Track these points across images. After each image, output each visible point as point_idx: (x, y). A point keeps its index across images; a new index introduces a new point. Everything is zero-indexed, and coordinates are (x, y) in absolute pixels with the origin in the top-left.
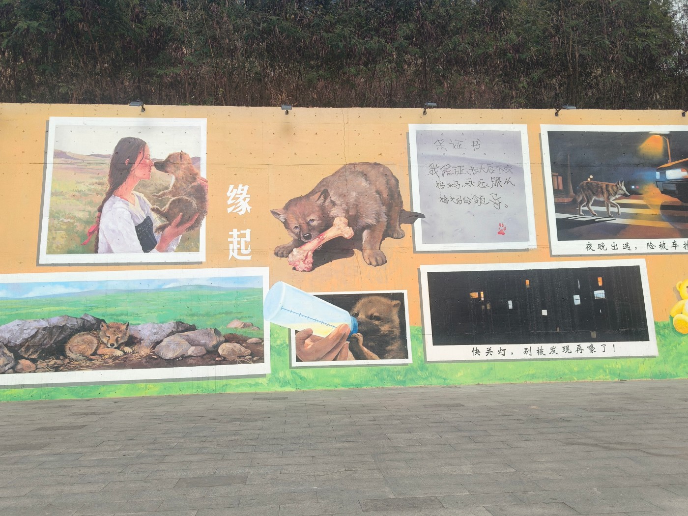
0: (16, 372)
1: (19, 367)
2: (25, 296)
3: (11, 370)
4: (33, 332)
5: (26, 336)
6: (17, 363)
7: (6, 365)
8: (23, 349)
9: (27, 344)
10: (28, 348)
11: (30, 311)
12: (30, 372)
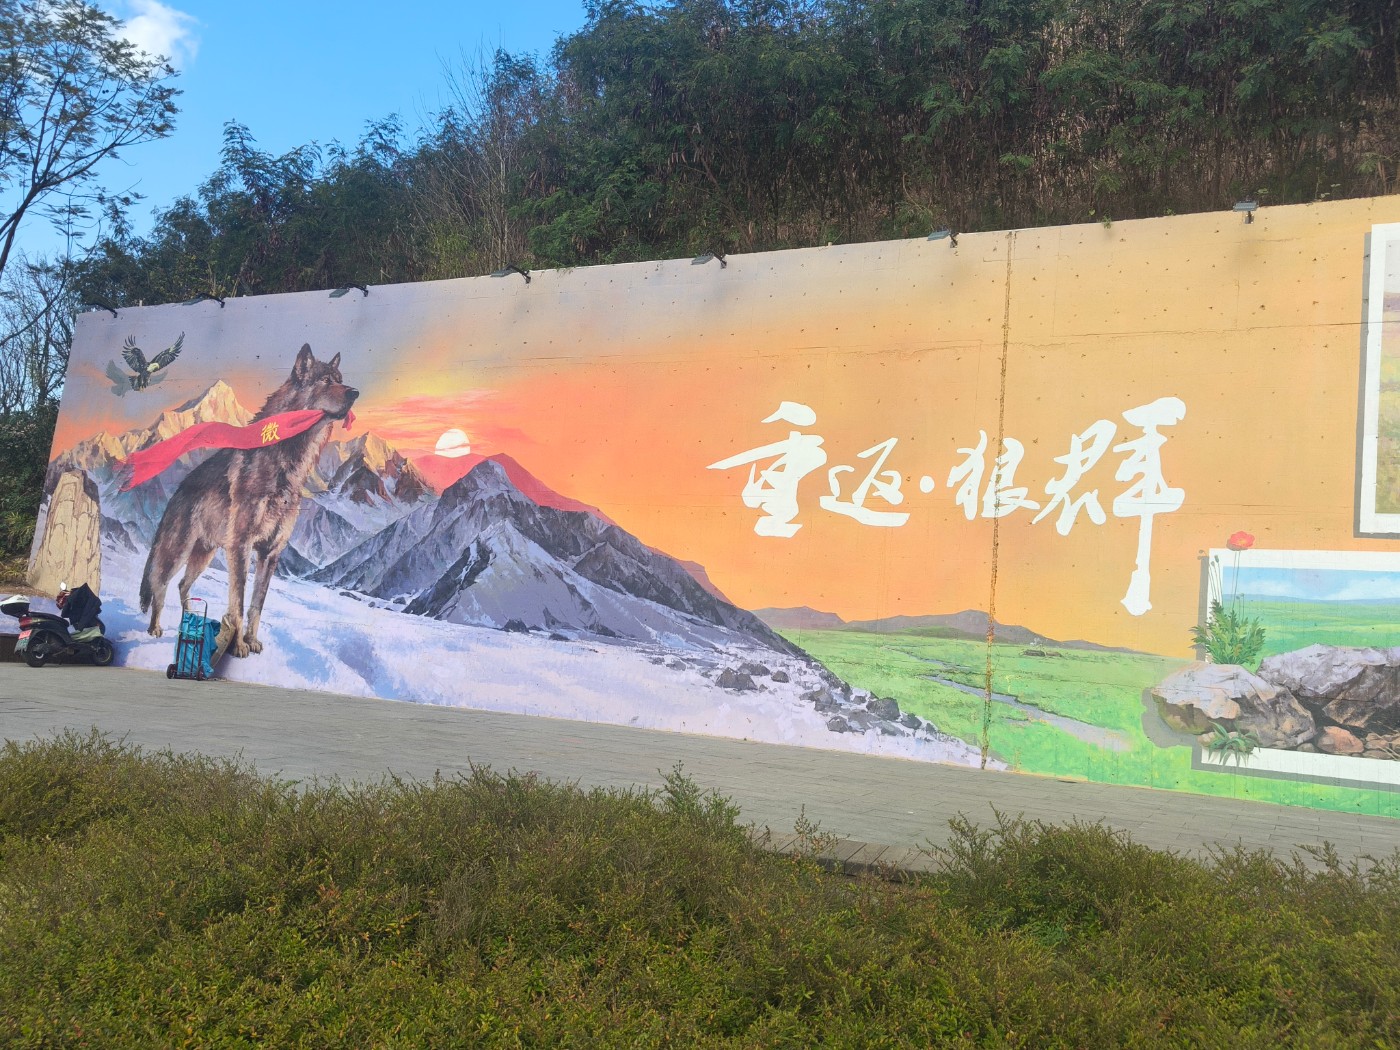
0: (1320, 750)
1: (1326, 741)
2: (1332, 597)
3: (1309, 745)
4: (1354, 673)
5: (1337, 678)
6: (1323, 733)
7: (1297, 734)
8: (1332, 705)
9: (1341, 696)
10: (1342, 706)
11: (1344, 628)
12: (1351, 755)
